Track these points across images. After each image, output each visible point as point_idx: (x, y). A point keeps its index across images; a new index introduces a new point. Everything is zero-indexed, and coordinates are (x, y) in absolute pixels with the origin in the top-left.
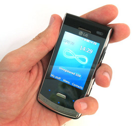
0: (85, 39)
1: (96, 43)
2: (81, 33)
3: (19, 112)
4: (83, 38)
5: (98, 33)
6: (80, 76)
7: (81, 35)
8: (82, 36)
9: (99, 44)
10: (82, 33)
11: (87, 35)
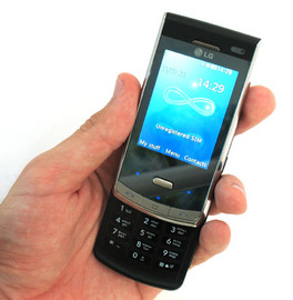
0: (208, 64)
1: (230, 71)
2: (199, 51)
3: (58, 274)
4: (203, 62)
5: (234, 49)
6: (200, 140)
7: (199, 55)
8: (202, 58)
9: (237, 73)
10: (201, 51)
11: (211, 56)
